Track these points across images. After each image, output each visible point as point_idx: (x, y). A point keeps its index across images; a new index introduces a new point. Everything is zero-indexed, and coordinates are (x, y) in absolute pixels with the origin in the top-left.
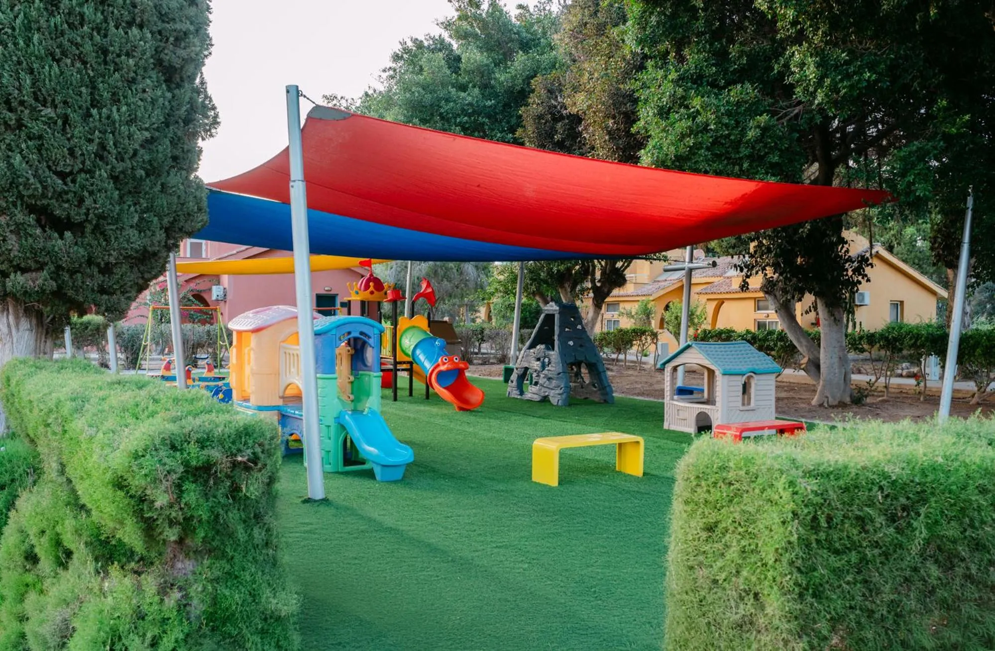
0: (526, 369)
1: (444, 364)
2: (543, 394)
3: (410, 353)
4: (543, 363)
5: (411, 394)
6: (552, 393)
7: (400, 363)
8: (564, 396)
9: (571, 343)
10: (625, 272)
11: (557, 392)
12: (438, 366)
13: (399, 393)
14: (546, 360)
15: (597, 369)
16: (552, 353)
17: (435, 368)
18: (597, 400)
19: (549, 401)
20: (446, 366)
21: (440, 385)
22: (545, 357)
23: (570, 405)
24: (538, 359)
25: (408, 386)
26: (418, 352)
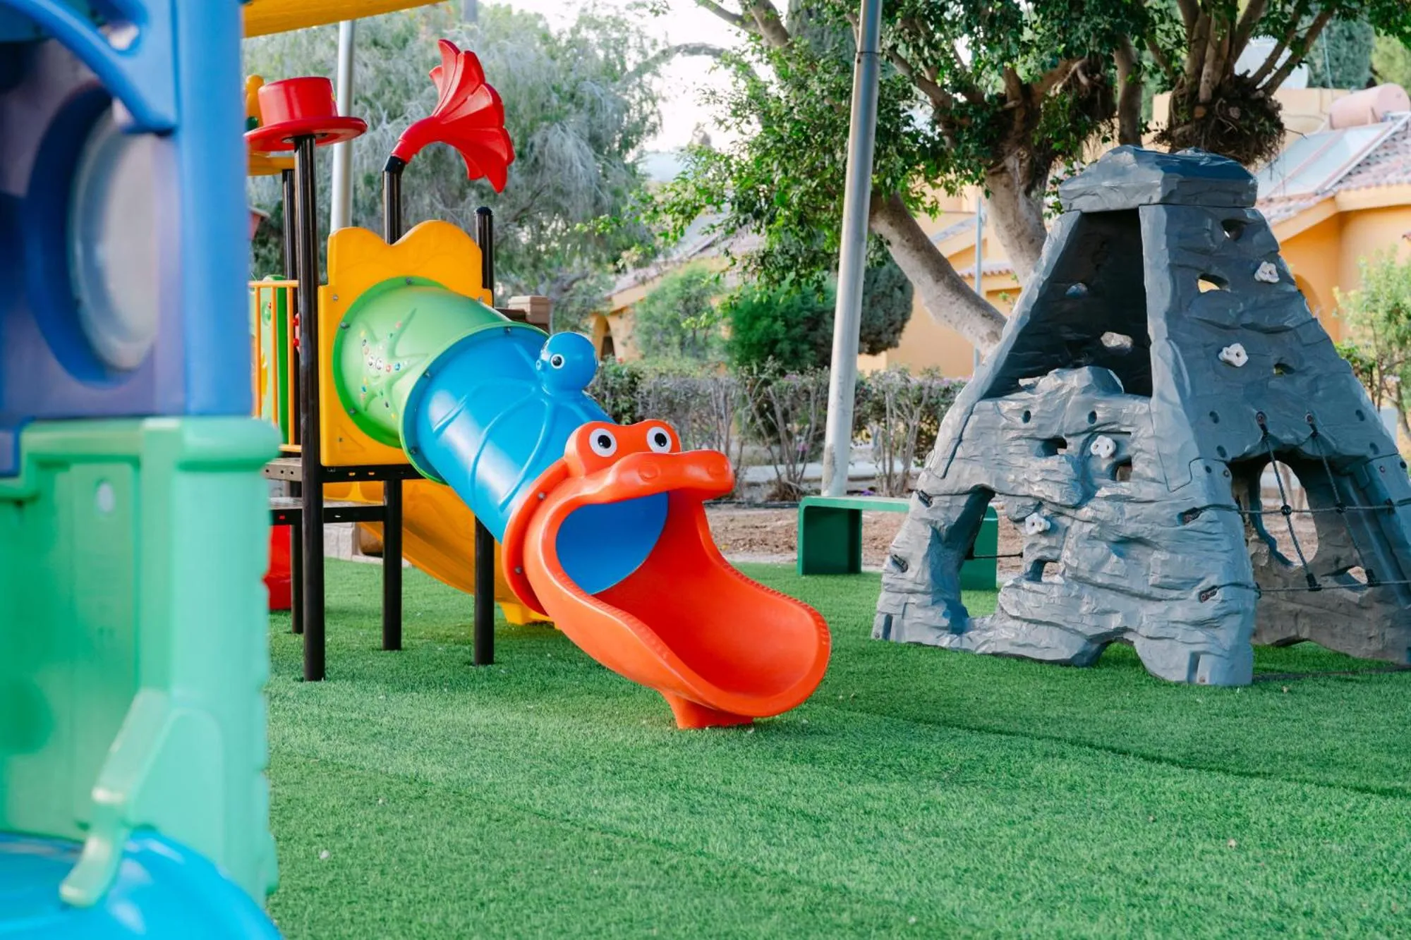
0: (982, 495)
1: (596, 466)
2: (1091, 627)
3: (395, 419)
4: (1083, 461)
5: (393, 639)
6: (1147, 617)
7: (342, 474)
8: (1227, 634)
9: (1236, 354)
10: (1278, 96)
11: (1180, 612)
12: (564, 474)
13: (334, 634)
14: (1103, 447)
15: (1368, 490)
16: (1133, 406)
17: (547, 489)
18: (1361, 651)
19: (1137, 662)
20: (609, 478)
21: (578, 583)
22: (1092, 434)
23: (1261, 680)
24: (1053, 445)
25: (375, 600)
26: (439, 408)
